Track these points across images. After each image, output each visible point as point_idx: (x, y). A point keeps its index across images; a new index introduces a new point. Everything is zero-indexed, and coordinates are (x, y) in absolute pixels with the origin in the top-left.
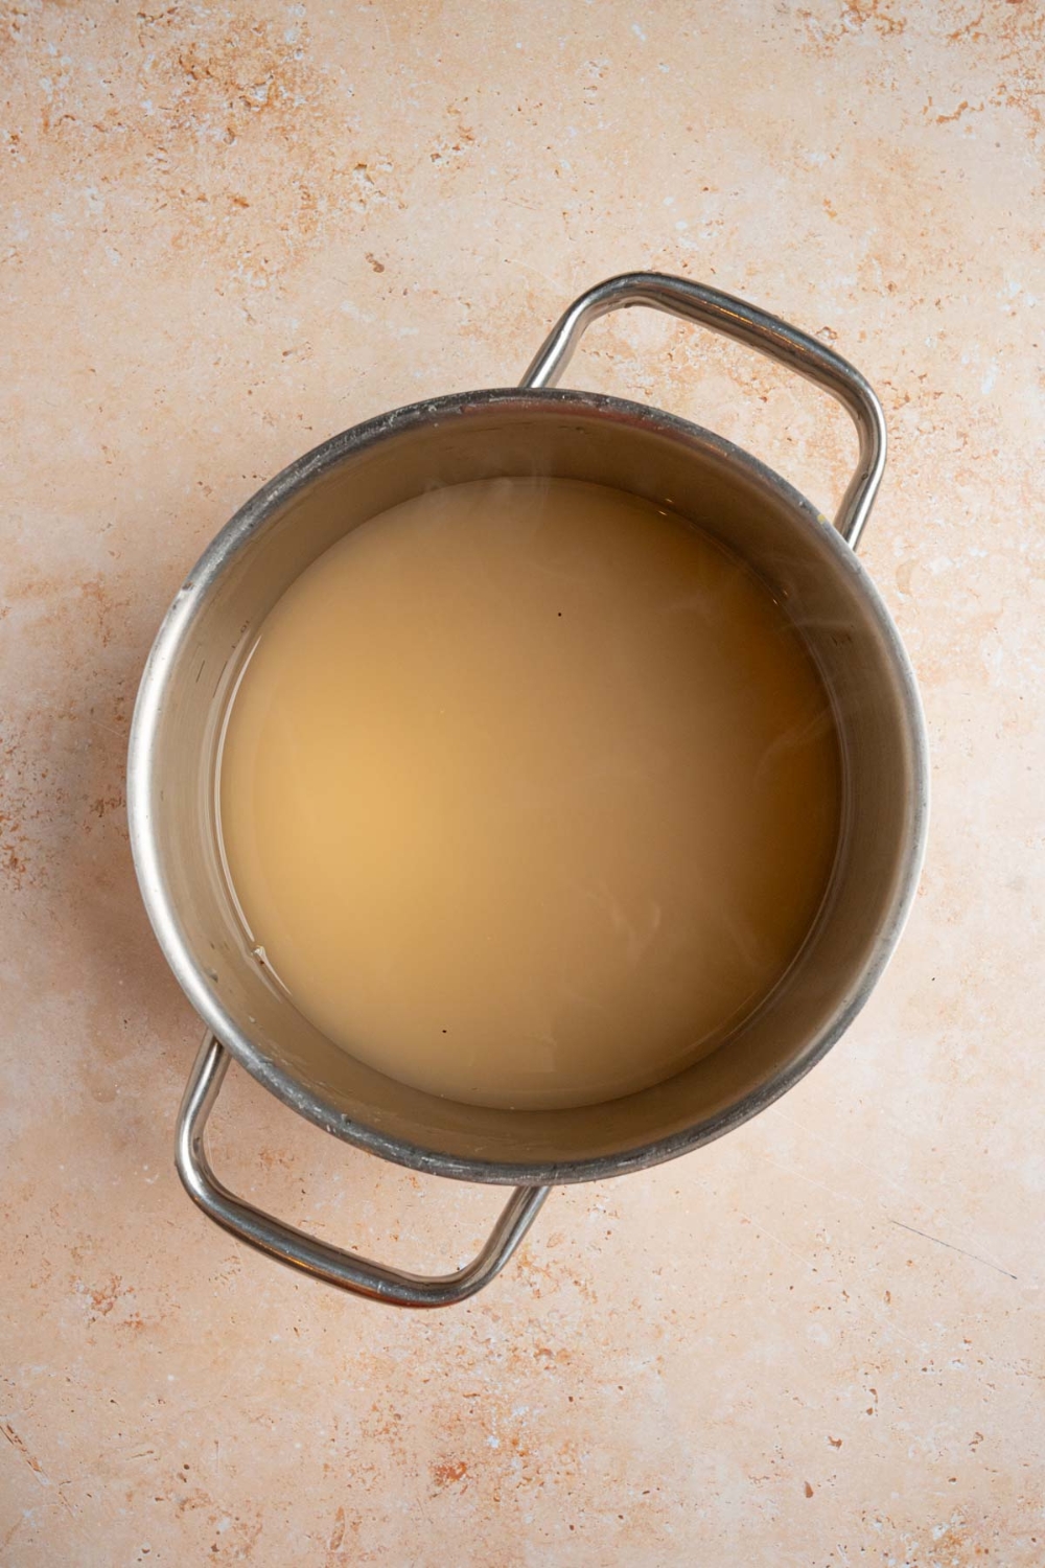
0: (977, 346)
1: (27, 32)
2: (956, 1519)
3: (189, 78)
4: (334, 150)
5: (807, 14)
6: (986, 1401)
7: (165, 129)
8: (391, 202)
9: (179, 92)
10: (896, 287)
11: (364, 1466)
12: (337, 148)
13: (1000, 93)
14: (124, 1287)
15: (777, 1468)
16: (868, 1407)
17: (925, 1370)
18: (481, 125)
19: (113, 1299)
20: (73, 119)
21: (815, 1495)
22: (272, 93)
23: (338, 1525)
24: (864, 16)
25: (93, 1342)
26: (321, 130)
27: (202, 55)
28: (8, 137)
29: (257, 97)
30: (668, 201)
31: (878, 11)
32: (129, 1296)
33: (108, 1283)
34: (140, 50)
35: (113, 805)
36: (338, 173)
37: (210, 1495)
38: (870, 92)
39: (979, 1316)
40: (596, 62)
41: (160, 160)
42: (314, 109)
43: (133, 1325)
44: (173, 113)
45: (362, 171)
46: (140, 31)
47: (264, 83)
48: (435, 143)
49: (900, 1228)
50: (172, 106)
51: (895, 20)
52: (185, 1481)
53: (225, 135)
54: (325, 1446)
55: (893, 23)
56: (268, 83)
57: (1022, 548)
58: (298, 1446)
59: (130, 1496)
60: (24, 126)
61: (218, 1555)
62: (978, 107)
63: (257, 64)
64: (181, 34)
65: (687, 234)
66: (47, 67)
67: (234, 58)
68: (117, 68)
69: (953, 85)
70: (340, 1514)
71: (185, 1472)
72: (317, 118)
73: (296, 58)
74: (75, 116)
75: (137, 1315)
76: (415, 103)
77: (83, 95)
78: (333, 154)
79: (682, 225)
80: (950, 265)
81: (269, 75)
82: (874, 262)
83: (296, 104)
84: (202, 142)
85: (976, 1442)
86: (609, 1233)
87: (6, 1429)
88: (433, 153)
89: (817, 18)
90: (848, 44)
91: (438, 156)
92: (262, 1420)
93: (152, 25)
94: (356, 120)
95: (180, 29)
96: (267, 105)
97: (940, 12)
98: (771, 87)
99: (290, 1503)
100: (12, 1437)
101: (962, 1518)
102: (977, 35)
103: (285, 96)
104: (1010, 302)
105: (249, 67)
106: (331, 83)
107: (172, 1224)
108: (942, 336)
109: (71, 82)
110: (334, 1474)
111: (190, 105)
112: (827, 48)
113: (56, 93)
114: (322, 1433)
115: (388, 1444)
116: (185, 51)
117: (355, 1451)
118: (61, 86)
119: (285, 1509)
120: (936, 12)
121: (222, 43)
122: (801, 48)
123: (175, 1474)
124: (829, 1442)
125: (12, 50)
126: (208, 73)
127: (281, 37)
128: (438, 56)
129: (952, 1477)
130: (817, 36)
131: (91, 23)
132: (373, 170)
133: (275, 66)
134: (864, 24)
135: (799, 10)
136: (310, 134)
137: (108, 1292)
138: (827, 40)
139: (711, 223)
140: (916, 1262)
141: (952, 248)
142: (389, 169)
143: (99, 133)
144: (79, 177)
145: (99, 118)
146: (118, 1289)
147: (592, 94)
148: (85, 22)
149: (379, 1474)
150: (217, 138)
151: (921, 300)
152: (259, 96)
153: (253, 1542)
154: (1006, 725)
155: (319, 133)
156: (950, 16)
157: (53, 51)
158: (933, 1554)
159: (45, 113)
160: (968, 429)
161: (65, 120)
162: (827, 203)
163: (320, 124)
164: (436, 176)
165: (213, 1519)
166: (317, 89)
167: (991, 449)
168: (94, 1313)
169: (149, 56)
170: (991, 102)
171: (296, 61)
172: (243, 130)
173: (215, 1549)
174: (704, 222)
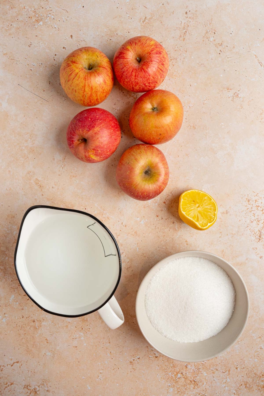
0: (14, 306)
1: (232, 392)
2: (36, 26)
3: (195, 380)
4: (163, 361)
5: (48, 391)
6: (27, 55)
7: (202, 368)
8: (150, 348)
9: (198, 377)
10: (33, 321)
11: (177, 51)
12: (162, 362)
13: (2, 369)
14: (231, 98)
15: (79, 43)
16: (56, 56)
17: (42, 64)
18: (128, 365)
19: (234, 96)
20: (223, 372)
21: (70, 36)
22: (176, 376)
23: (185, 37)
24: (34, 390)
25: (240, 85)
26: (165, 366)
27: (192, 386)
28: (238, 369)
29: (180, 375)
30: (85, 344)
31: (30, 391)
32: (230, 96)
33: (234, 100)
34: (206, 388)
35: (224, 213)
36: (162, 356)
37: (215, 46)
38: (34, 370)
39: (28, 76)
40: (100, 380)
41: (203, 361)
42: (167, 371)
43: (229, 89)
44: (200, 372)
45: (156, 356)
46: (206, 392)
47: (178, 378)
48: (139, 362)
49: (46, 99)
50: (200, 374)
51: (26, 389)
52: (220, 50)
53: (188, 366)
54: (186, 57)
55: (27, 388)
56: (177, 378)
57: (7, 258)
58: (193, 57)
59: (234, 47)
60: (234, 371)
61: (214, 31)
62: (9, 365)
63: (179, 383)
64: (197, 391)
65: (81, 336)
66: (228, 384)
67: (185, 385)
68: (212, 383)
69: (14, 371)
70: (184, 40)
71: (220, 53)
72: (166, 369)
73: (170, 384)
74: (222, 373)
75: (228, 91)
76: (143, 372)
77: (220, 377)
78: (163, 360)
79: (82, 338)
80: (19, 326)
81: (177, 380)
82: (37, 328)
83: (171, 373)
84: (193, 365)
85: (30, 45)
86: (115, 104)
87: (262, 66)
88: (139, 359)
89: (45, 390)
90: (38, 383)
91: (138, 358)
92: (201, 64)
93: (203, 394)
94: (157, 368)
95: (197, 392)
96: (178, 373)
97: (15, 391)
98: (58, 372)
99: (196, 43)
100: (261, 63)
101: (35, 26)
102: (6, 384)
103: (173, 375)
104: (5, 317)
105: (181, 382)
106: (162, 378)
107: (218, 113)
108: (22, 309)
109: (223, 381)
110: (185, 50)
111: (196, 374)
112: (44, 382)
113: (226, 378)
114: (186, 60)
115: (171, 56)
116: (196, 387)
117: (179, 55)
118: (225, 380)
119: (197, 42)
120: (16, 390)
121: (187, 389)
122: (50, 382)
123: (223, 52)
124: (66, 48)
125: (235, 388)
126: (191, 381)
127: (174, 389)
128: (137, 383)
129: (37, 37)
130: (46, 385)
131: (217, 394)
132: (153, 356)
133: (175, 382)
134: (34, 388)
135: (49, 392)
136: (168, 365)
137: (235, 97)
138: (43, 384)
139: (75, 339)
140: (42, 91)
141: (18, 330)
142: (150, 356)
143: (217, 368)
144: (222, 358)
145: (217, 372)
146: (232, 98)
147: (101, 371)
148: (219, 395)
149: (174, 49)
150: (190, 366)
151: (27, 318)
152: (179, 375)
153: (205, 34)
154: (14, 217)
155: (166, 366)
156: (12, 389)
157: (226, 388)
158: (42, 18)
159: (229, 374)
160: (18, 287)
161: (225, 372)
162: (47, 342)
163: (166, 368)
164: (139, 354)
165: (214, 40)
166: (166, 376)
167: (13, 282)
168: (239, 92)
169: (204, 386)
170: (5, 366)
171: (170, 383)
172: (184, 367)
173: (215, 33)
174: (77, 339)
